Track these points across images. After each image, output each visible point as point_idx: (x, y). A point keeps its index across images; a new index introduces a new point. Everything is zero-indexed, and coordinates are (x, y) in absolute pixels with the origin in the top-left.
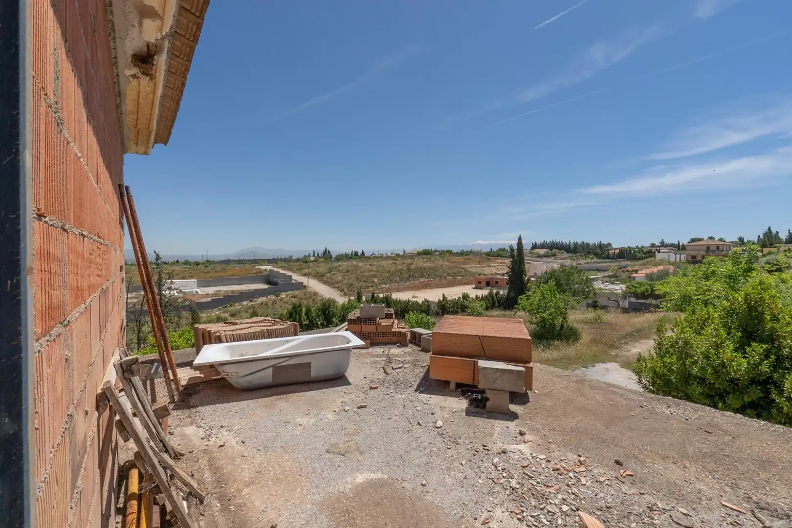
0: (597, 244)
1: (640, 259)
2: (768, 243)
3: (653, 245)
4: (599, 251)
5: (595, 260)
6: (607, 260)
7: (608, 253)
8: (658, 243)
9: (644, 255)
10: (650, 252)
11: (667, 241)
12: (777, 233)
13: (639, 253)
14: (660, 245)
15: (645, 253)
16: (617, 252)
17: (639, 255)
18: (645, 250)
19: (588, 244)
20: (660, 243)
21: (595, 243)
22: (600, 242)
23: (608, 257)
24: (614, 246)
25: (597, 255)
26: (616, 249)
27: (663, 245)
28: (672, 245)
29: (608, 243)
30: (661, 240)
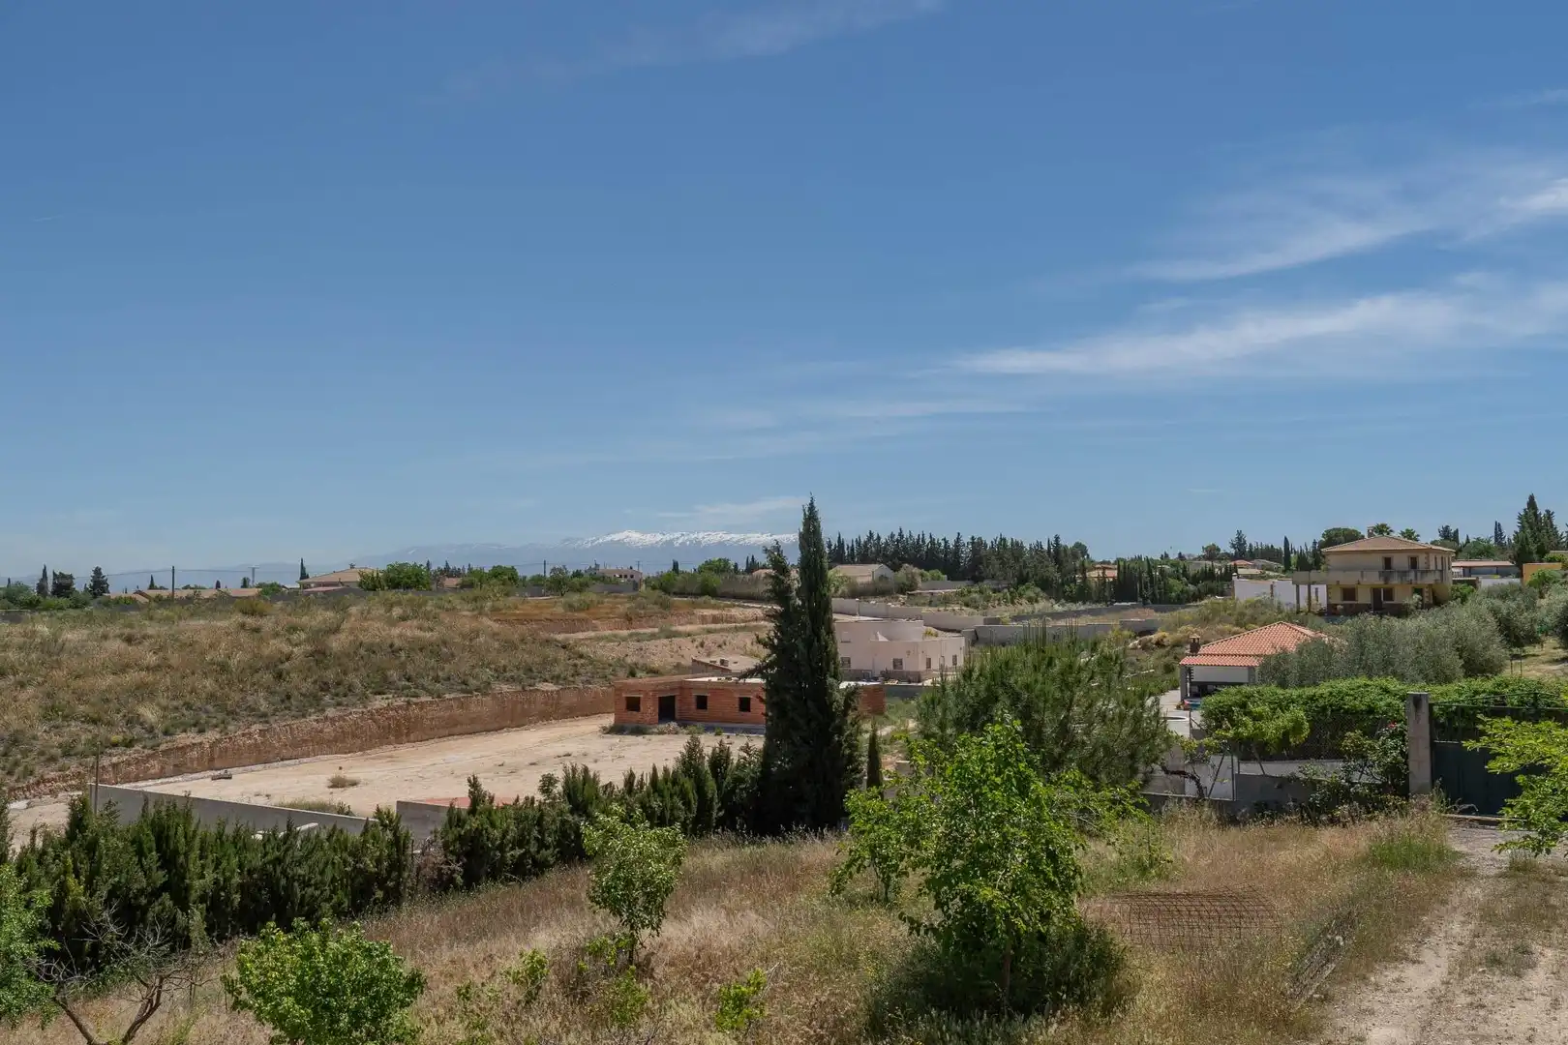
0: (1045, 547)
1: (1183, 600)
2: (1533, 548)
3: (1212, 553)
4: (1052, 571)
5: (1042, 605)
6: (1080, 606)
7: (1085, 578)
8: (1226, 548)
9: (1191, 587)
10: (1209, 575)
11: (1253, 540)
12: (1549, 515)
13: (1178, 579)
14: (1233, 551)
15: (1195, 580)
16: (1112, 574)
17: (1177, 586)
18: (1192, 571)
19: (1017, 546)
20: (1233, 546)
21: (1039, 544)
22: (1057, 538)
23: (1083, 594)
24: (1096, 554)
25: (1045, 585)
26: (1105, 565)
27: (1242, 551)
28: (1269, 553)
29: (1078, 545)
30: (1235, 536)
